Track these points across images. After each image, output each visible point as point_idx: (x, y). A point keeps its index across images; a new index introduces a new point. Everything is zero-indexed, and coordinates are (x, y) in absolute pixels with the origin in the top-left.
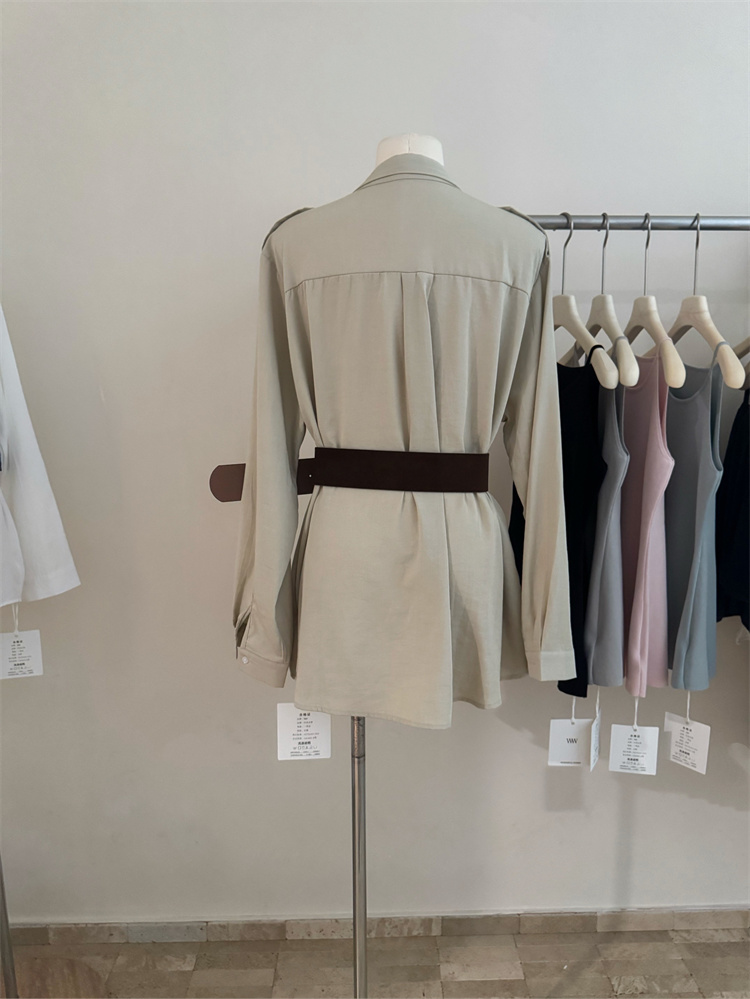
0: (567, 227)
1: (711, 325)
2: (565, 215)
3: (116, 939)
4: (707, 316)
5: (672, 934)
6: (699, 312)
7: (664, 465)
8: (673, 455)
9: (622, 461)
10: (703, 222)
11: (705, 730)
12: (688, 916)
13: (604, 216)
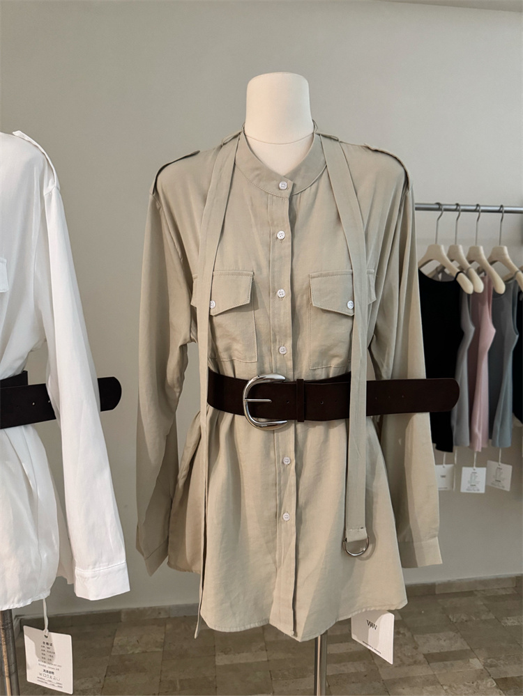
0: (439, 209)
1: (511, 262)
2: (438, 204)
3: (163, 616)
4: (508, 257)
5: (476, 593)
6: (504, 255)
7: (490, 332)
8: (495, 326)
9: (470, 329)
10: (505, 209)
11: (510, 468)
12: (484, 582)
13: (457, 205)
